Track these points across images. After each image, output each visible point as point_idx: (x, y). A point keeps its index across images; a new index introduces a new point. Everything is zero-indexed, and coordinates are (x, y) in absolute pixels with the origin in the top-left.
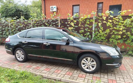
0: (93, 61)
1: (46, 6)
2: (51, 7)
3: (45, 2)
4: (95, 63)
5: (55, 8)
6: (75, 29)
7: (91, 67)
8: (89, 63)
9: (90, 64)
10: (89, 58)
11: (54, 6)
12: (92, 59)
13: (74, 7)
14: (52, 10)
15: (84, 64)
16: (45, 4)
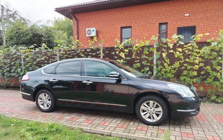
0: (157, 107)
1: (80, 27)
2: (87, 29)
3: (78, 23)
4: (160, 109)
5: (93, 31)
6: (126, 62)
7: (154, 115)
8: (152, 109)
9: (154, 110)
10: (151, 102)
11: (92, 29)
12: (156, 103)
13: (123, 30)
14: (89, 34)
15: (144, 111)
16: (78, 25)
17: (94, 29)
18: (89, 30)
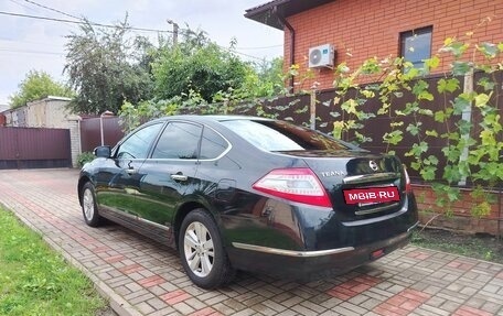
1: (299, 48)
2: (311, 50)
3: (294, 38)
5: (325, 51)
6: (362, 126)
13: (409, 40)
14: (315, 61)
16: (294, 44)
17: (327, 47)
18: (317, 52)
